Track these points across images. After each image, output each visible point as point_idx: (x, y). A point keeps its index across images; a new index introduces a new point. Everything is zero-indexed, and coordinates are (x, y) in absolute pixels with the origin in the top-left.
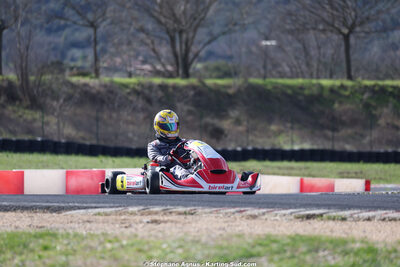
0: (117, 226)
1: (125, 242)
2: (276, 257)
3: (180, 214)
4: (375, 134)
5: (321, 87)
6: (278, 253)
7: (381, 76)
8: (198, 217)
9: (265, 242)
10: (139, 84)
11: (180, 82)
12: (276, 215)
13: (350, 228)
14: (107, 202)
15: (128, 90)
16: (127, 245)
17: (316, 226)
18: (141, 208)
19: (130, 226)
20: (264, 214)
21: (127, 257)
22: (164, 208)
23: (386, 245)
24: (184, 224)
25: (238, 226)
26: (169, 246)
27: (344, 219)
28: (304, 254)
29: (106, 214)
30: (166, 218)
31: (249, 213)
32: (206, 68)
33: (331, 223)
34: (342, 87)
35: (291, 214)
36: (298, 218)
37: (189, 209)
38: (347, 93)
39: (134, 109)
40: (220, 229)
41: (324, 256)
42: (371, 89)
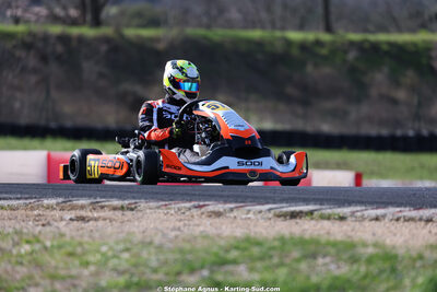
0: (31, 223)
1: (48, 244)
2: (259, 265)
3: (115, 209)
4: (365, 109)
5: (289, 43)
6: (262, 259)
7: (371, 27)
8: (140, 214)
9: (243, 245)
10: (30, 34)
11: (88, 32)
12: (249, 211)
13: (353, 230)
14: (11, 193)
15: (14, 42)
16: (52, 246)
17: (306, 227)
18: (60, 200)
19: (49, 224)
20: (232, 210)
21: (53, 263)
22: (93, 200)
23: (408, 250)
24: (122, 222)
25: (198, 225)
26: (111, 248)
27: (342, 218)
28: (298, 260)
29: (12, 208)
30: (96, 215)
31: (211, 208)
32: (122, 14)
33: (326, 224)
34: (318, 43)
35: (270, 210)
36: (279, 216)
37: (127, 202)
38: (324, 51)
39: (24, 69)
40: (174, 229)
41: (325, 264)
42: (359, 46)
